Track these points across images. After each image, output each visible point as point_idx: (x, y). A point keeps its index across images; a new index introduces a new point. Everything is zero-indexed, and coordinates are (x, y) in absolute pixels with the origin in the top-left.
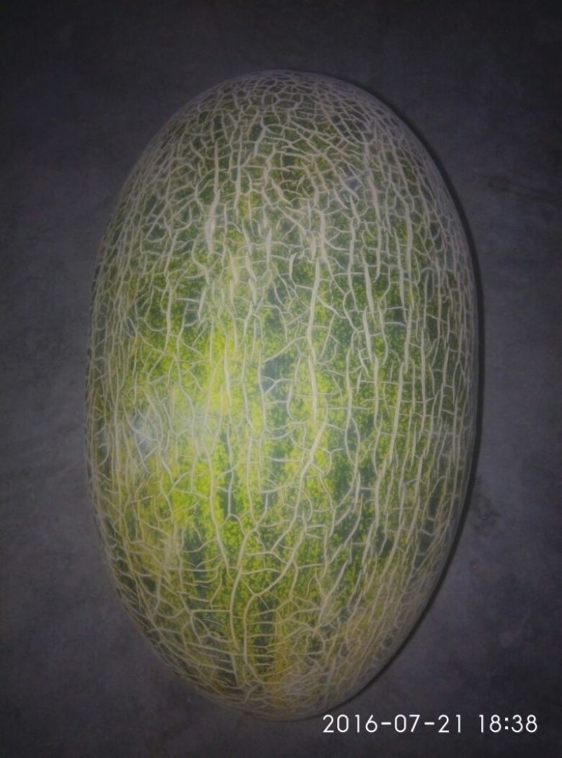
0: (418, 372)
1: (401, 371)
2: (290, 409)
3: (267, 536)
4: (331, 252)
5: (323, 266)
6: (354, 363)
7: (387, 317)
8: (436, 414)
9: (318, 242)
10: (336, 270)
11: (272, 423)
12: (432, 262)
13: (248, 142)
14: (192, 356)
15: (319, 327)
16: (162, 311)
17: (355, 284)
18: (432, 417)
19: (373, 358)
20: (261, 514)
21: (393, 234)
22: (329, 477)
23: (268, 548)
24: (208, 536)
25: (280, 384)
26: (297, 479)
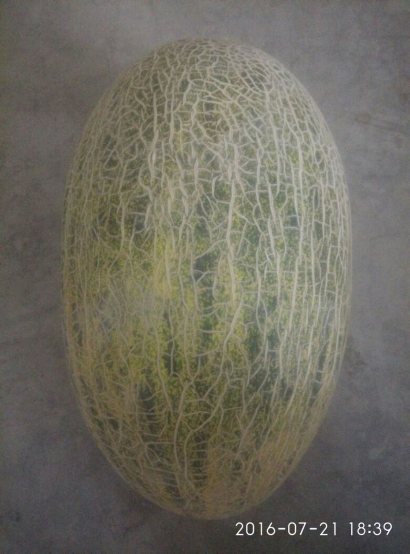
0: (309, 264)
1: (297, 264)
2: (215, 293)
3: (201, 388)
4: (243, 176)
5: (237, 186)
6: (262, 259)
7: (286, 223)
8: (322, 294)
9: (233, 168)
10: (247, 189)
11: (202, 304)
12: (318, 181)
13: (179, 93)
14: (141, 255)
15: (235, 232)
16: (118, 222)
17: (261, 199)
18: (320, 296)
19: (276, 254)
20: (195, 371)
21: (289, 160)
22: (245, 343)
23: (201, 397)
24: (157, 388)
25: (207, 275)
26: (221, 345)
